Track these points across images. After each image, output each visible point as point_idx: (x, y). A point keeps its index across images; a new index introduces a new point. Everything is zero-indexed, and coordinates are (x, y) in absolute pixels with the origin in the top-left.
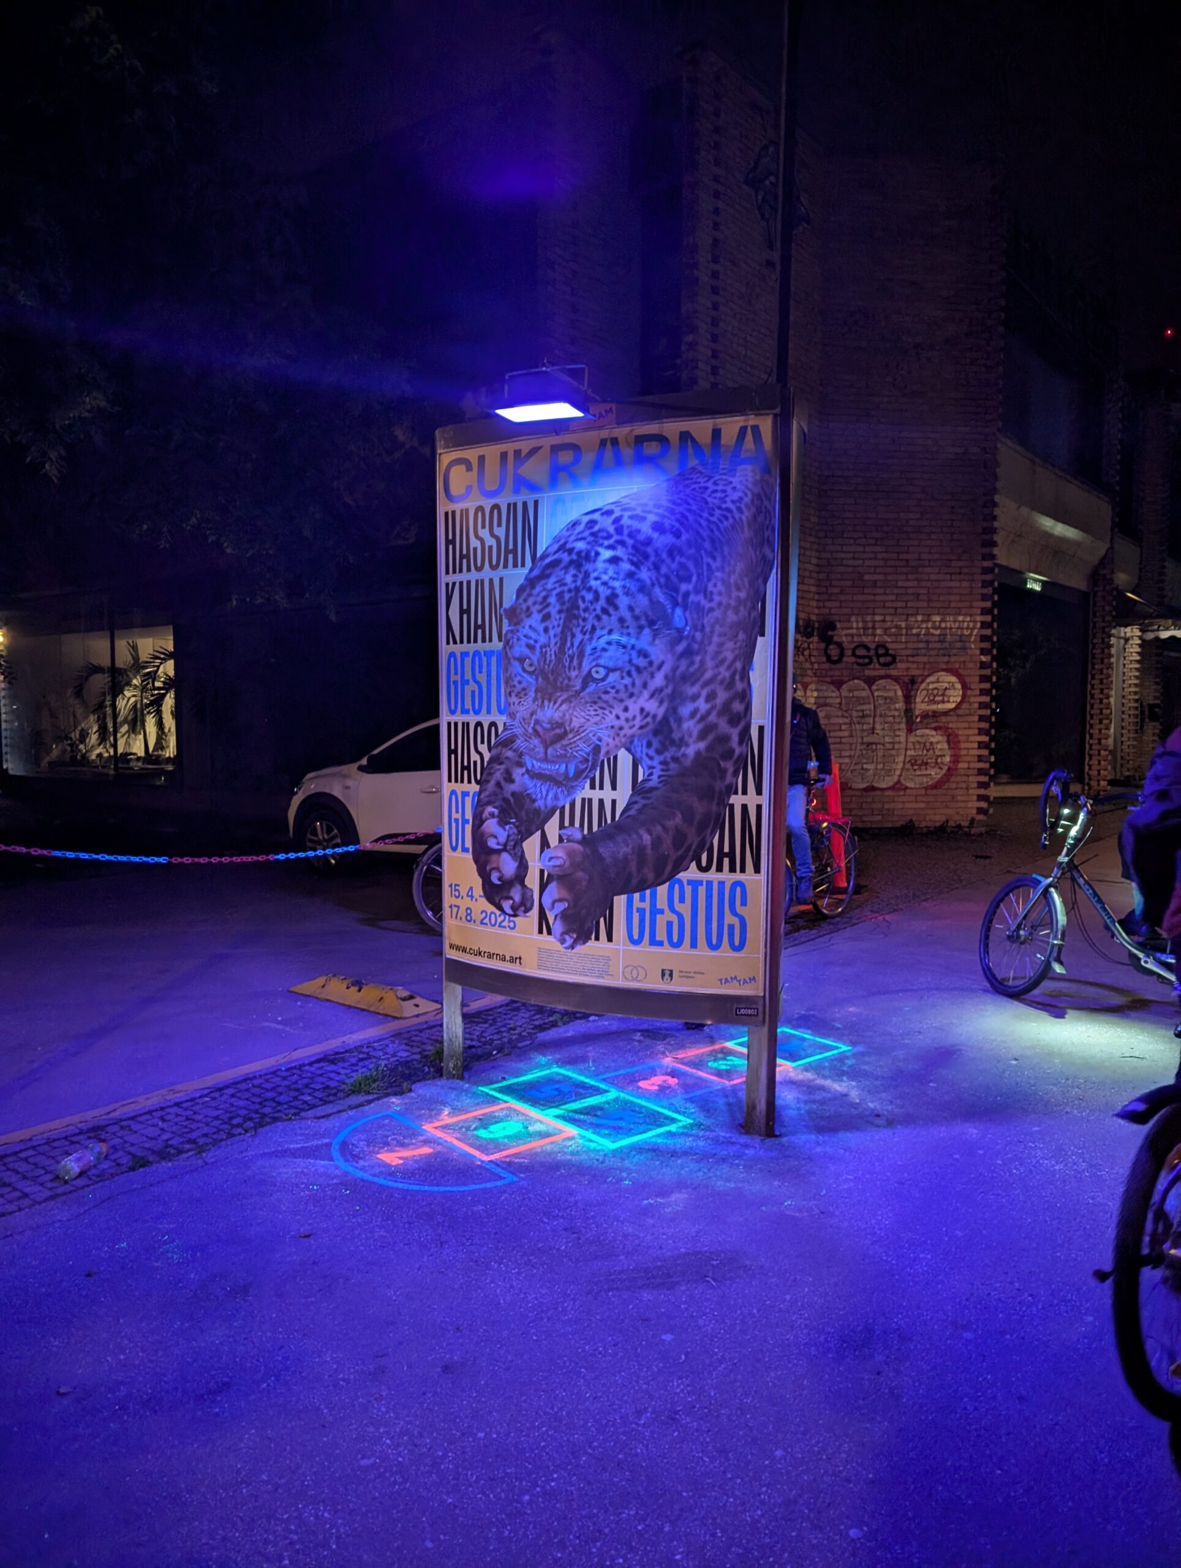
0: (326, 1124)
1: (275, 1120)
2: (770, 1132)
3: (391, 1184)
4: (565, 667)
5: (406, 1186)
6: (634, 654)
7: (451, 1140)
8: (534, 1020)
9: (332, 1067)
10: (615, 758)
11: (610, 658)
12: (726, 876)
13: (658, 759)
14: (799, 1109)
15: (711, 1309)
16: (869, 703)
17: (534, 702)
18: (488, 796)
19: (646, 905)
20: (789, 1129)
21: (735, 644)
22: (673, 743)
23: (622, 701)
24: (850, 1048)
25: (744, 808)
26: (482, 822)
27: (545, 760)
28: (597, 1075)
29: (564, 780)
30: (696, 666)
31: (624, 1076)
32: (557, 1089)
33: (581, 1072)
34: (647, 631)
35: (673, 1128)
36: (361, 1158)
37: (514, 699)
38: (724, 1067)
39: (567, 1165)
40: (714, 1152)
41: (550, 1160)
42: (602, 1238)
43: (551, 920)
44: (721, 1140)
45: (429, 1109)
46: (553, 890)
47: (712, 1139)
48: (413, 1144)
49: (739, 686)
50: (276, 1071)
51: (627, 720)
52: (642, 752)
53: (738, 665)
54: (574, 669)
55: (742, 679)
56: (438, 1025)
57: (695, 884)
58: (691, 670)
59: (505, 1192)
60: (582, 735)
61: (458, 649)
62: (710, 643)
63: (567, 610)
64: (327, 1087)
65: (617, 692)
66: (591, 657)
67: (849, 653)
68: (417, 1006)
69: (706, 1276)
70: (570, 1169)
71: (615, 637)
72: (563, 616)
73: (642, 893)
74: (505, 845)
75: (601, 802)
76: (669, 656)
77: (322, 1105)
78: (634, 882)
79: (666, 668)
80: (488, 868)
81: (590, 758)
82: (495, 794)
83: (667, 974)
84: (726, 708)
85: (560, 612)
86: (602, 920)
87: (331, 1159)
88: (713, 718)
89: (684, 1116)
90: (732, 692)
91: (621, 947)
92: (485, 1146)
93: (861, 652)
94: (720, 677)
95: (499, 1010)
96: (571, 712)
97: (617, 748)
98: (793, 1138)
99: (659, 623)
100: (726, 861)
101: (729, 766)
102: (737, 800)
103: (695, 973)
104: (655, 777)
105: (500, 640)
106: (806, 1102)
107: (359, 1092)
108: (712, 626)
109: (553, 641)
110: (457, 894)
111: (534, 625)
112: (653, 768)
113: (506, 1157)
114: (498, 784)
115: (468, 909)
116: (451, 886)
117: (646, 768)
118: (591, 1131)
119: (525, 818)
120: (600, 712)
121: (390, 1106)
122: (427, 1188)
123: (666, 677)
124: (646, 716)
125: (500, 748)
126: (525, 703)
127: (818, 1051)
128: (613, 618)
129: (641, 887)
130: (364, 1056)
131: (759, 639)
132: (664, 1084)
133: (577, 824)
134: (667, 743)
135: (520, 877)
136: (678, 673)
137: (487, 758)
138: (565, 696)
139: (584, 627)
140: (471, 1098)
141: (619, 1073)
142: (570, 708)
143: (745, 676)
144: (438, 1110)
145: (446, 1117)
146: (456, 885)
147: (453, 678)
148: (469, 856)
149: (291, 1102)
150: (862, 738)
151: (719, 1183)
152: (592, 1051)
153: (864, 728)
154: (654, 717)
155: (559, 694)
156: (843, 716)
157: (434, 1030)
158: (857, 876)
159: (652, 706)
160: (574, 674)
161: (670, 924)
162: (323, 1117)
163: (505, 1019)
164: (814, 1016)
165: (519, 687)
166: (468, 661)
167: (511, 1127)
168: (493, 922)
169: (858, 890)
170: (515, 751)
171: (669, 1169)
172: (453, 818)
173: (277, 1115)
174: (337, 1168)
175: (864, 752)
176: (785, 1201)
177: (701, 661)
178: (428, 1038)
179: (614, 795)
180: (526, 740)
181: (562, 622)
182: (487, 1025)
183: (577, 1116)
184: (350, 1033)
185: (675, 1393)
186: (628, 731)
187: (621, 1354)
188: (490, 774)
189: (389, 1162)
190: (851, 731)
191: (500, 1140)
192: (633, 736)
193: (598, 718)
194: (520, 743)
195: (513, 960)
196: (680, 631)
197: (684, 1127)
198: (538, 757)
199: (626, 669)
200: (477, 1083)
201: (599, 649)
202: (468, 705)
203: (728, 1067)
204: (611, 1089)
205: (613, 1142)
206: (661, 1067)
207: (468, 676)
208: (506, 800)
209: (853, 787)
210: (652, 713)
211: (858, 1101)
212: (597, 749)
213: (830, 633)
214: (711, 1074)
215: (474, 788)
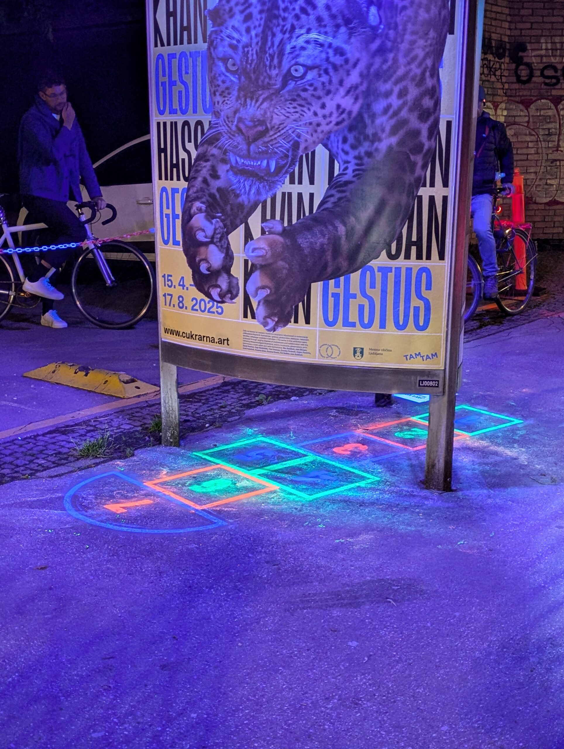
0: (58, 482)
1: (13, 479)
2: (447, 487)
3: (116, 528)
4: (266, 66)
5: (130, 530)
6: (331, 52)
7: (168, 493)
8: (242, 400)
9: (64, 437)
10: (313, 153)
11: (309, 56)
12: (414, 263)
13: (353, 153)
14: (474, 469)
15: (391, 623)
16: (555, 122)
17: (237, 101)
18: (197, 192)
19: (341, 291)
20: (465, 485)
21: (426, 41)
22: (366, 138)
23: (319, 98)
24: (521, 421)
25: (432, 199)
26: (191, 217)
27: (248, 156)
28: (297, 443)
29: (266, 175)
30: (390, 63)
31: (321, 444)
32: (261, 454)
33: (284, 441)
34: (343, 29)
35: (362, 484)
36: (90, 508)
37: (218, 98)
38: (409, 437)
39: (270, 512)
40: (397, 503)
41: (255, 509)
42: (298, 569)
43: (255, 306)
44: (404, 493)
45: (149, 470)
46: (257, 278)
47: (397, 493)
48: (135, 497)
49: (429, 82)
50: (13, 440)
51: (324, 117)
52: (338, 148)
53: (429, 62)
54: (275, 68)
55: (432, 76)
56: (157, 404)
57: (385, 271)
58: (385, 67)
59: (216, 534)
60: (283, 132)
61: (165, 50)
62: (402, 41)
63: (268, 10)
64: (60, 453)
65: (315, 89)
66: (291, 56)
67: (538, 73)
68: (138, 388)
69: (387, 598)
70: (272, 516)
71: (313, 35)
72: (264, 16)
73: (337, 279)
74: (213, 238)
75: (300, 195)
76: (364, 54)
77: (54, 467)
78: (329, 270)
79: (361, 66)
80: (197, 259)
81: (290, 154)
82: (202, 190)
83: (358, 352)
84: (417, 105)
85: (261, 12)
86: (300, 304)
87: (64, 509)
88: (404, 113)
89: (372, 474)
90: (423, 88)
91: (318, 329)
92: (198, 499)
93: (549, 72)
94: (412, 74)
95: (211, 392)
96: (271, 109)
97: (315, 143)
98: (468, 493)
99: (355, 21)
100: (414, 249)
101: (419, 159)
102: (425, 192)
103: (383, 350)
104: (350, 171)
105: (205, 42)
106: (480, 464)
107: (88, 456)
108: (405, 25)
109: (255, 41)
110: (170, 283)
111: (237, 24)
112: (348, 162)
113: (217, 506)
114: (205, 181)
115: (180, 297)
116: (164, 276)
117: (341, 163)
118: (291, 486)
119: (229, 212)
120: (299, 109)
121: (115, 468)
122: (147, 531)
123: (361, 75)
124: (342, 113)
125: (206, 146)
126: (229, 102)
127: (493, 424)
128: (312, 17)
129: (335, 275)
130: (92, 428)
131: (449, 37)
132: (356, 450)
133: (278, 217)
134: (362, 137)
135: (226, 268)
136: (372, 70)
137: (194, 154)
138: (266, 94)
139: (284, 26)
140: (186, 461)
141: (317, 441)
142: (270, 106)
143: (435, 73)
144: (157, 470)
145: (164, 475)
146: (169, 276)
147: (161, 79)
148: (180, 248)
149: (26, 464)
150: (547, 155)
151: (401, 527)
152: (292, 424)
153: (550, 146)
154: (350, 113)
155: (260, 92)
156: (531, 135)
157: (154, 407)
158: (536, 281)
159: (347, 103)
160: (274, 72)
161: (361, 308)
162: (56, 476)
163: (216, 399)
164: (490, 396)
165: (223, 87)
166: (175, 62)
167: (223, 483)
168: (203, 309)
169: (537, 292)
170: (220, 148)
171: (358, 516)
172: (164, 213)
173: (15, 475)
174: (69, 515)
175: (549, 168)
176: (459, 541)
177: (393, 59)
178: (148, 414)
179: (312, 189)
180: (230, 138)
181: (262, 22)
182: (201, 404)
183: (279, 475)
184: (79, 410)
185: (359, 685)
186: (325, 128)
187: (313, 657)
188: (197, 171)
189: (114, 510)
190: (538, 148)
191: (212, 494)
192: (330, 132)
193: (298, 115)
194: (224, 141)
195: (221, 342)
196: (374, 29)
197: (372, 483)
198: (242, 154)
199: (324, 67)
200: (191, 450)
201: (297, 48)
202: (176, 106)
203: (413, 437)
204: (309, 454)
205: (310, 495)
206: (353, 436)
207: (175, 77)
208: (212, 196)
209: (537, 201)
210: (348, 109)
211: (526, 463)
212: (296, 146)
213: (521, 54)
214: (397, 442)
215: (183, 184)
